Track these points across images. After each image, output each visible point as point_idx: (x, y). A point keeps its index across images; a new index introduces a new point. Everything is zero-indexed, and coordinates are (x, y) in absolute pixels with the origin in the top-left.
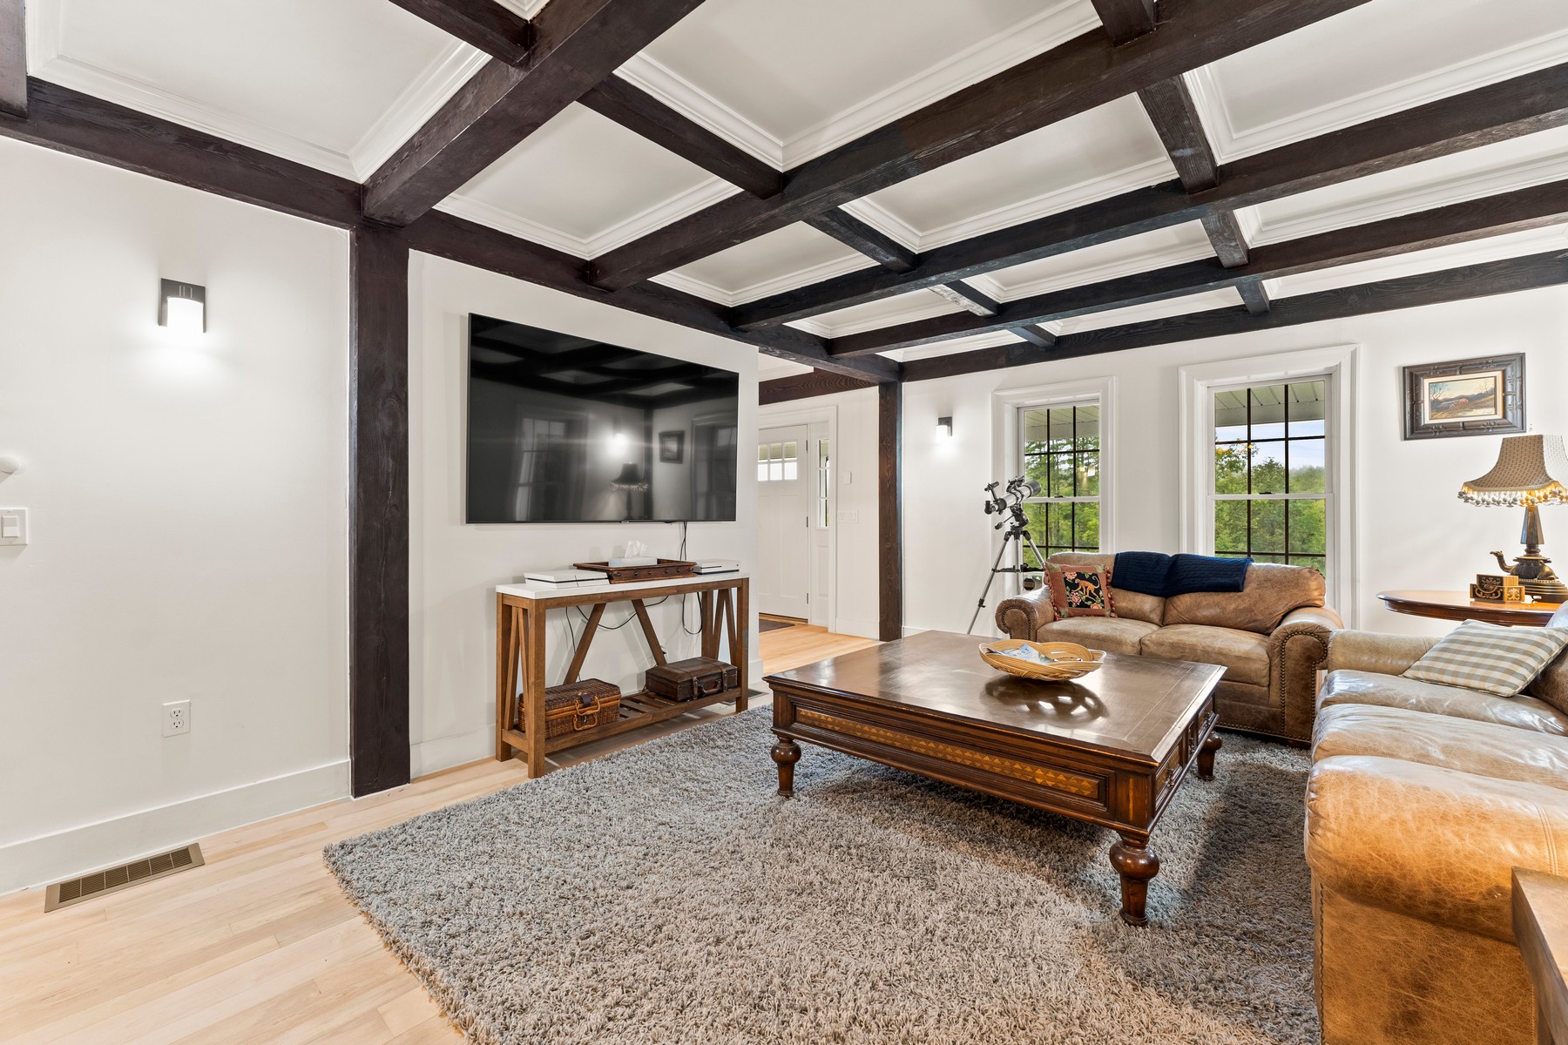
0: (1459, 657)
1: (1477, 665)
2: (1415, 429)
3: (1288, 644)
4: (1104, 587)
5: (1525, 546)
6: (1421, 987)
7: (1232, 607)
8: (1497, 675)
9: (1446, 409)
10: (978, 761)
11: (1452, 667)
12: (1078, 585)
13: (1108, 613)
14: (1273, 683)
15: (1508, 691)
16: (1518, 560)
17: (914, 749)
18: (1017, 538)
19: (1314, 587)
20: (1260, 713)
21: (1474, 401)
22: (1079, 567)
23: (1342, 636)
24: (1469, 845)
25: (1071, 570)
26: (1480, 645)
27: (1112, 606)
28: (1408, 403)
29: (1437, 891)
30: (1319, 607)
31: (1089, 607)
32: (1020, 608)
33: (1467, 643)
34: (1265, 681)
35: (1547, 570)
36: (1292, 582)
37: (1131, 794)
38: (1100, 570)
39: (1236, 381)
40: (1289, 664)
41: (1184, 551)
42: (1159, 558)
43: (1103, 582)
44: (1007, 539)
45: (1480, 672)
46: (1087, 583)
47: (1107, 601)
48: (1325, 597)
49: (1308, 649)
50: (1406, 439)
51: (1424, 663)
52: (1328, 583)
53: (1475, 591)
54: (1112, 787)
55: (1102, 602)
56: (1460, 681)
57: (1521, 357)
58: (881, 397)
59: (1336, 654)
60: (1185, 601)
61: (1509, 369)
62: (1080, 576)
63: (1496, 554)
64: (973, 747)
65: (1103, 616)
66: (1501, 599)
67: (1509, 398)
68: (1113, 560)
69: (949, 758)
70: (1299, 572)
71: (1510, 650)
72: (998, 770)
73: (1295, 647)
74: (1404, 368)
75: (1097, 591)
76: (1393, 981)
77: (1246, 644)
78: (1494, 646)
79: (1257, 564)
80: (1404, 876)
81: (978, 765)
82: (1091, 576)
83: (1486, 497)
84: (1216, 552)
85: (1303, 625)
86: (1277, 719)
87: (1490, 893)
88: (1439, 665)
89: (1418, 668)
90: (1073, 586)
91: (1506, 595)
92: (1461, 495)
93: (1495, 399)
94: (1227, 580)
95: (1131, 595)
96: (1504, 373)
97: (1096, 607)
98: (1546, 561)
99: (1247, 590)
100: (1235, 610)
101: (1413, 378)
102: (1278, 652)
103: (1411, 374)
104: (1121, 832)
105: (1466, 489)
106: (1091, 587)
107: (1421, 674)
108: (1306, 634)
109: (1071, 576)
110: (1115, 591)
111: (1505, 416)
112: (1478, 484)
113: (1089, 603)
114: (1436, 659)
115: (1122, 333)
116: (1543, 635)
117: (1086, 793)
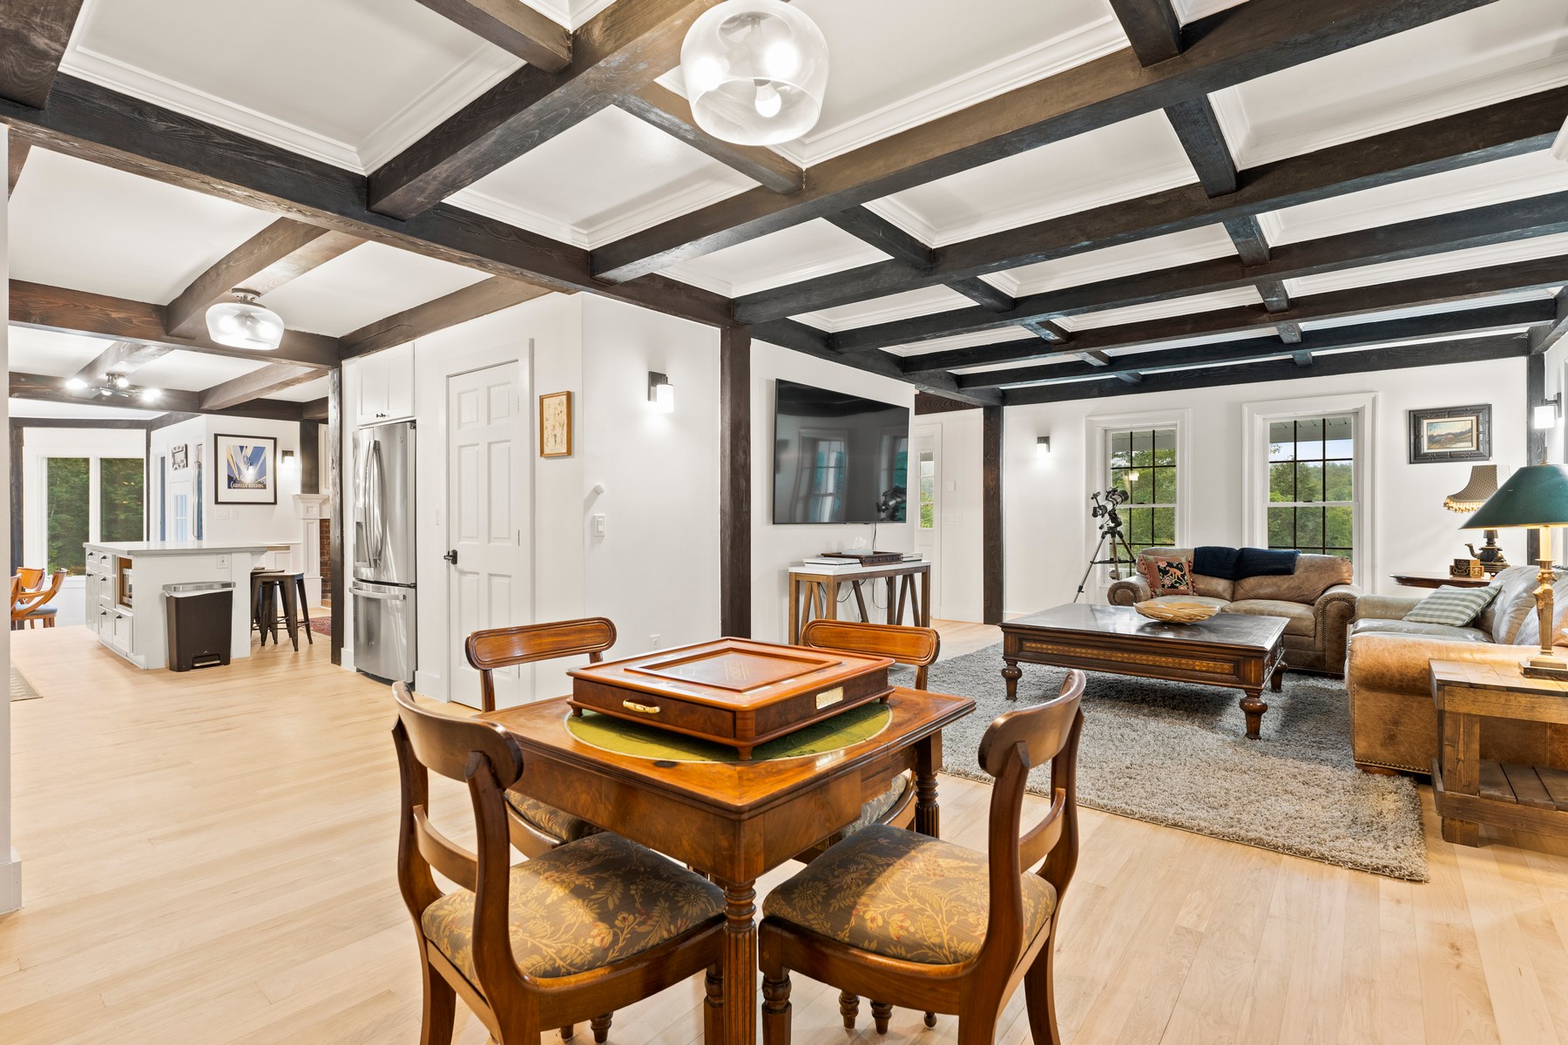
0: (1435, 607)
1: (1444, 610)
2: (1417, 456)
3: (1328, 607)
4: (1187, 574)
5: (1486, 540)
6: (1396, 723)
7: (1285, 586)
8: (1454, 614)
9: (1438, 442)
10: (1158, 661)
11: (1430, 613)
12: (1168, 572)
13: (1191, 593)
14: (1318, 635)
15: (1460, 623)
16: (1482, 549)
17: (1113, 659)
18: (1113, 536)
19: (1345, 571)
20: (1308, 656)
21: (1458, 437)
22: (1167, 557)
23: (1365, 598)
24: (1414, 655)
25: (1162, 560)
26: (1447, 598)
27: (1193, 587)
28: (1412, 437)
29: (1401, 675)
30: (1349, 584)
31: (1177, 588)
32: (1128, 588)
33: (1440, 598)
34: (1312, 633)
35: (1499, 555)
36: (1331, 567)
37: (1253, 669)
38: (1183, 560)
39: (1286, 416)
40: (1329, 621)
41: (1246, 545)
42: (1229, 551)
43: (1186, 569)
44: (1103, 537)
45: (1446, 614)
46: (1175, 570)
47: (1190, 584)
48: (1353, 578)
49: (1342, 610)
50: (1410, 463)
51: (1414, 611)
52: (1354, 566)
53: (1453, 570)
54: (1242, 666)
55: (1187, 584)
56: (1434, 620)
57: (1489, 407)
58: (986, 418)
59: (1360, 610)
60: (1250, 583)
61: (1481, 415)
62: (1170, 565)
63: (1468, 546)
64: (1155, 653)
65: (1188, 594)
66: (1468, 575)
67: (1481, 435)
68: (1193, 553)
69: (1138, 662)
70: (1334, 560)
71: (1463, 600)
72: (1171, 665)
73: (1333, 608)
74: (1410, 411)
75: (1183, 576)
76: (1385, 723)
77: (1299, 609)
78: (1455, 599)
79: (1303, 555)
80: (1388, 671)
81: (1158, 664)
82: (1177, 565)
83: (1461, 507)
84: (1269, 547)
85: (1338, 594)
86: (1320, 659)
87: (1421, 672)
88: (1423, 612)
89: (1411, 615)
90: (1165, 572)
91: (1472, 572)
92: (1445, 504)
93: (1472, 436)
94: (1282, 567)
95: (1208, 579)
96: (1478, 417)
97: (1182, 588)
98: (1499, 550)
99: (1297, 573)
100: (1288, 588)
101: (1416, 418)
102: (1322, 613)
103: (1415, 416)
104: (1247, 691)
105: (1448, 501)
106: (1179, 573)
107: (1412, 618)
108: (1340, 600)
109: (1163, 565)
110: (1195, 576)
111: (1478, 449)
112: (1457, 497)
113: (1178, 585)
114: (1422, 609)
115: (1196, 374)
116: (1482, 591)
117: (1226, 671)
